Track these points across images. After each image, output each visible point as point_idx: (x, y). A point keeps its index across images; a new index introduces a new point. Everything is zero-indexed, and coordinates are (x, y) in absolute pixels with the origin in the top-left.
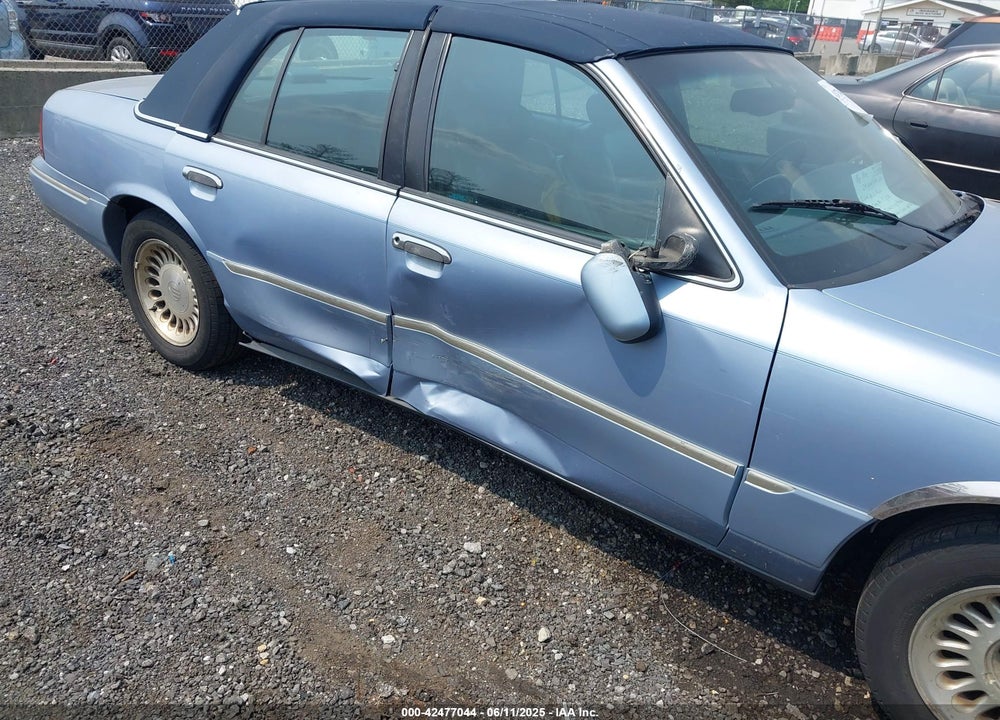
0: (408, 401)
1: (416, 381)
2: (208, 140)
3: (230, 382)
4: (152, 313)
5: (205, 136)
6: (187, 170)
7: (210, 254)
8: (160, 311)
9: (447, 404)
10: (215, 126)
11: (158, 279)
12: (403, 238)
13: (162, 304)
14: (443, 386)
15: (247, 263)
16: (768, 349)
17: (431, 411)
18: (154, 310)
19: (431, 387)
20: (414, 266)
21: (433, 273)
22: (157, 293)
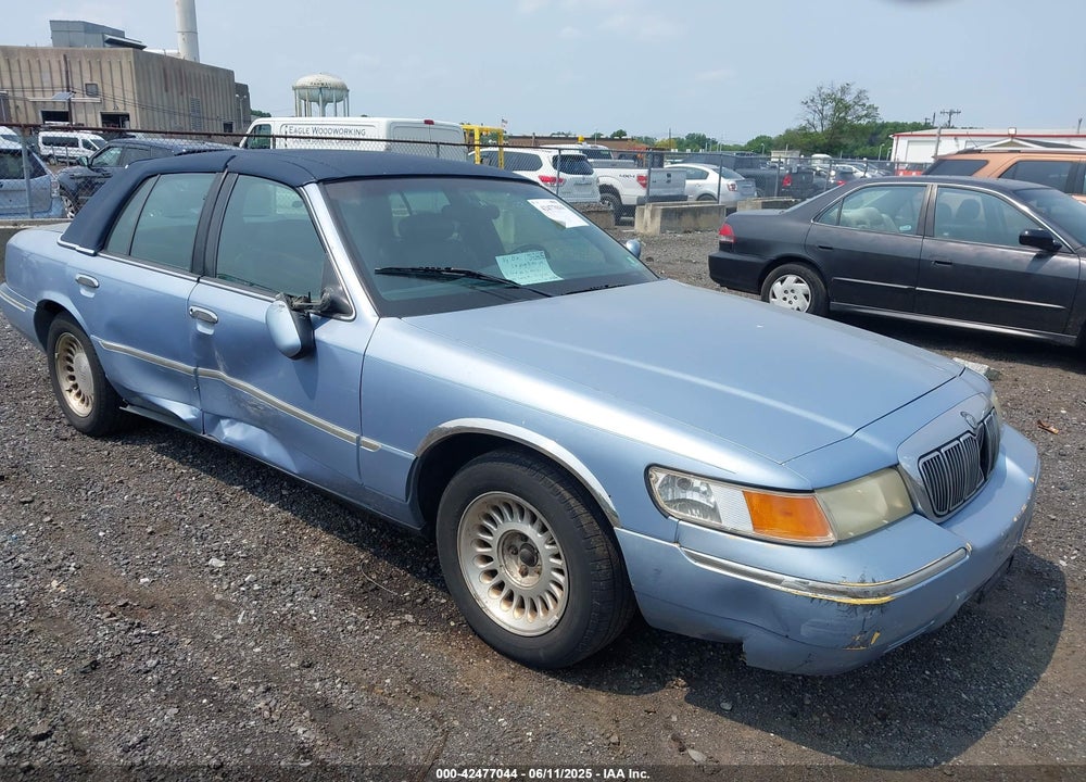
0: (214, 436)
1: (218, 418)
2: (95, 255)
3: (119, 443)
4: (68, 393)
5: (92, 252)
6: (78, 277)
7: (93, 337)
8: (75, 392)
9: (232, 433)
10: (101, 244)
11: (73, 366)
12: (195, 309)
13: (76, 386)
14: (235, 420)
15: (115, 342)
16: (360, 354)
17: (225, 440)
18: (70, 391)
19: (228, 421)
20: (201, 328)
21: (210, 332)
22: (72, 378)
